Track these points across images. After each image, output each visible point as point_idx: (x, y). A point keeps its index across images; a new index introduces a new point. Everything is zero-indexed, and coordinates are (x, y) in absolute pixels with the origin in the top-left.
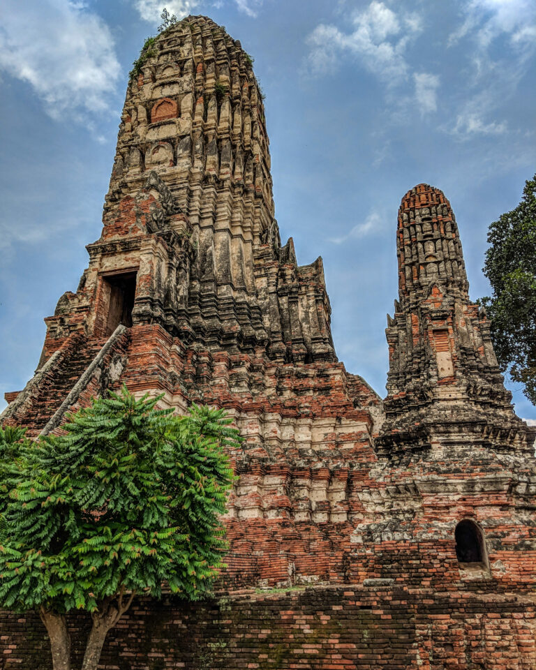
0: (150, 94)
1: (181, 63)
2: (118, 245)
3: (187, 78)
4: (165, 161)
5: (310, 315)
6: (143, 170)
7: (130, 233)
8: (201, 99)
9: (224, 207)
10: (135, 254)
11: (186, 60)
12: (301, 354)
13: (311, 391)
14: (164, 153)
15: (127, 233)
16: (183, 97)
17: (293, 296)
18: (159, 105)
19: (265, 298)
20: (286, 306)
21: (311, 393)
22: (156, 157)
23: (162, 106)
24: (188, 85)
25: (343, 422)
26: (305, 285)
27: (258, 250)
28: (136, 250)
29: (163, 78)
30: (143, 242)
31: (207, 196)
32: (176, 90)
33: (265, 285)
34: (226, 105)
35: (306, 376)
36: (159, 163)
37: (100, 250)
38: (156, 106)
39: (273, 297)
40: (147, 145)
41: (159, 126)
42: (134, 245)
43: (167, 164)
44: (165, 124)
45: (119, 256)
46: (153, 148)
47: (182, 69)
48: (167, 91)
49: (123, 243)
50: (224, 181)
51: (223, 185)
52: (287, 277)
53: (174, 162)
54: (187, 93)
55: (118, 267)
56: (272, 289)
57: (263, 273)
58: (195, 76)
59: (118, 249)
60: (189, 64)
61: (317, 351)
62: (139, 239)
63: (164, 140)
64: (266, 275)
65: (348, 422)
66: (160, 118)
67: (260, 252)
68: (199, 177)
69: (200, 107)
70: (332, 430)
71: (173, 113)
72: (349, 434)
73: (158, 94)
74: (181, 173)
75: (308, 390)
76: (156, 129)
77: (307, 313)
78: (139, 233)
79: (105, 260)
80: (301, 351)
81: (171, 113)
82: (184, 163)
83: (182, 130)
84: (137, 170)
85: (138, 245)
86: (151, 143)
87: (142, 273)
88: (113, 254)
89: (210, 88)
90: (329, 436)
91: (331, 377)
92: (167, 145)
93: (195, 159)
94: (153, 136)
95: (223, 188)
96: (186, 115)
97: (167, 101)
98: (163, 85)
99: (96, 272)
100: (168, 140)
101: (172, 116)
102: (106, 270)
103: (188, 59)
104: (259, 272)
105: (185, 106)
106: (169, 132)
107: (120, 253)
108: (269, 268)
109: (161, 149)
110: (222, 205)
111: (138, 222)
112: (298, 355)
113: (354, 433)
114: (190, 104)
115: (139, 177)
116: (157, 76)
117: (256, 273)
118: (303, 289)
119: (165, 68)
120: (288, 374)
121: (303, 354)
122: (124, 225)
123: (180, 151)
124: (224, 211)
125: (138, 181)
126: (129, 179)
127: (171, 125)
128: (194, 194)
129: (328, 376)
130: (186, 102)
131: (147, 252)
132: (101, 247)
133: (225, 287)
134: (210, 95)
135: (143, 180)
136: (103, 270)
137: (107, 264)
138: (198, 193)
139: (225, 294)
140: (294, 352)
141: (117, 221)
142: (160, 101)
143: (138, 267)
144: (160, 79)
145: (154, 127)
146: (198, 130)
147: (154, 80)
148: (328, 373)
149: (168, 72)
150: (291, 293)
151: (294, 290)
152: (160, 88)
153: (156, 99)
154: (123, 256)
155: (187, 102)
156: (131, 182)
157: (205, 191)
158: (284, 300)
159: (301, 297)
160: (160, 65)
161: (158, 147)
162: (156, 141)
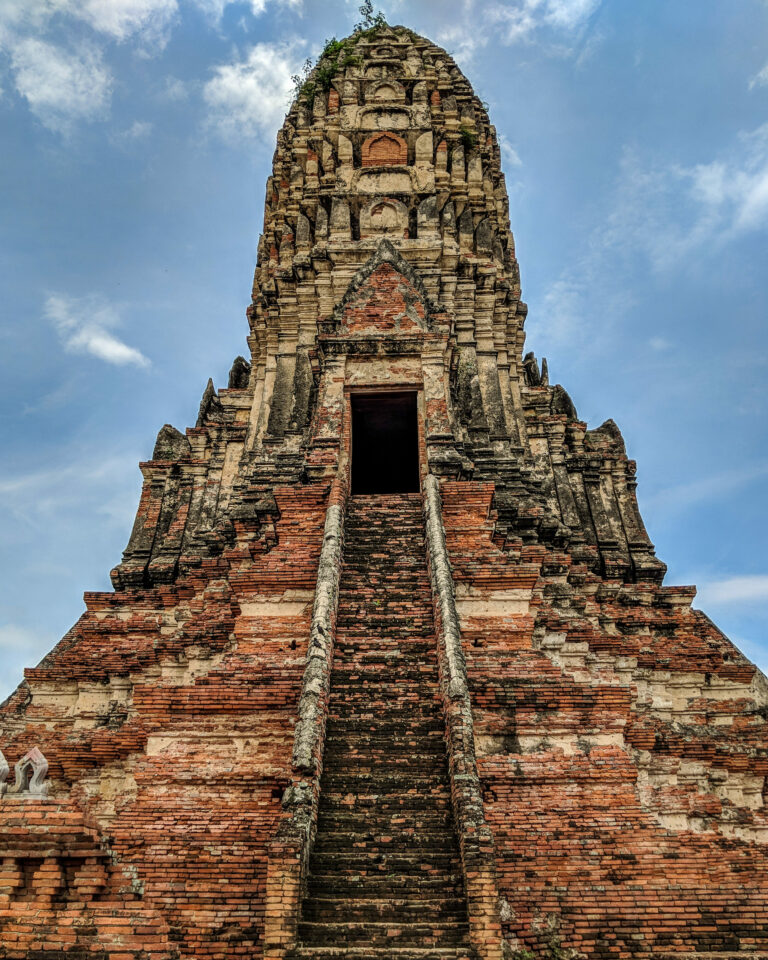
0: (358, 120)
1: (408, 85)
2: (380, 344)
3: (420, 107)
4: (396, 229)
5: (621, 507)
6: (356, 236)
7: (397, 327)
8: (444, 144)
9: (485, 317)
10: (412, 364)
11: (415, 82)
12: (619, 567)
13: (647, 629)
14: (393, 217)
15: (391, 326)
16: (417, 137)
17: (591, 473)
18: (376, 141)
19: (547, 472)
20: (580, 488)
21: (646, 632)
22: (378, 220)
23: (379, 144)
24: (424, 119)
25: (713, 682)
26: (611, 459)
27: (527, 395)
28: (411, 356)
29: (378, 102)
30: (426, 345)
31: (463, 295)
32: (402, 122)
33: (544, 451)
34: (476, 163)
35: (637, 603)
36: (385, 230)
37: (344, 347)
38: (368, 142)
39: (561, 472)
40: (360, 199)
41: (378, 172)
42: (410, 347)
43: (399, 235)
44: (390, 171)
45: (379, 364)
46: (374, 205)
47: (409, 94)
48: (389, 123)
49: (390, 341)
50: (485, 277)
51: (483, 284)
52: (576, 443)
53: (412, 234)
54: (424, 130)
55: (379, 381)
56: (557, 458)
57: (541, 431)
58: (431, 108)
59: (380, 350)
60: (419, 88)
61: (644, 566)
62: (420, 339)
63: (390, 196)
64: (546, 436)
65: (722, 683)
66: (376, 161)
67: (531, 399)
68: (453, 263)
69: (442, 157)
70: (697, 694)
71: (401, 158)
72: (725, 702)
73: (370, 123)
74: (428, 251)
75: (642, 626)
76: (373, 177)
77: (615, 504)
78: (415, 329)
79: (352, 367)
80: (621, 563)
81: (398, 157)
82: (428, 238)
83: (422, 186)
84: (347, 235)
85: (418, 348)
86: (368, 196)
87: (430, 396)
88: (367, 359)
89: (453, 132)
90: (697, 703)
91: (676, 608)
92: (398, 205)
93: (446, 234)
94: (368, 185)
95: (482, 289)
96: (424, 164)
97: (391, 136)
98: (379, 111)
99: (341, 384)
100: (400, 196)
101: (398, 162)
102: (355, 383)
103: (420, 81)
104: (534, 429)
105: (423, 150)
106: (398, 185)
107: (381, 358)
108: (551, 425)
109: (386, 210)
110: (484, 314)
111: (409, 311)
112: (615, 568)
113: (731, 700)
114: (429, 148)
115: (351, 247)
116: (368, 97)
117: (529, 430)
118: (608, 465)
119: (380, 87)
120: (611, 596)
121: (623, 567)
122: (385, 313)
123: (422, 218)
124: (485, 325)
125: (350, 253)
126: (334, 247)
127: (399, 176)
128: (446, 288)
129: (670, 606)
130: (424, 144)
131: (434, 361)
132: (348, 343)
133: (501, 444)
134: (453, 142)
135: (359, 254)
136: (351, 381)
137: (358, 374)
138: (452, 287)
139: (502, 456)
140: (608, 562)
141: (369, 305)
142: (376, 135)
143: (421, 386)
144: (373, 102)
145: (370, 173)
146: (445, 191)
147: (362, 101)
148: (671, 602)
149: (385, 94)
150: (588, 468)
151: (594, 464)
152: (375, 115)
153: (371, 131)
154: (387, 364)
155: (426, 144)
156: (336, 253)
157: (460, 287)
158: (576, 478)
159: (602, 477)
160: (370, 81)
161: (381, 206)
162: (377, 195)
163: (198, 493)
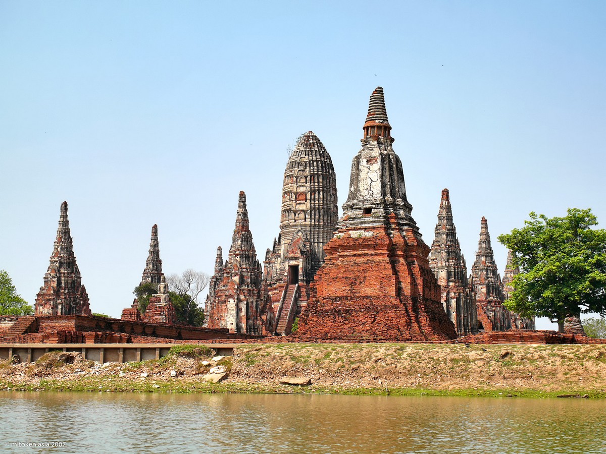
0: (296, 189)
1: (306, 177)
2: (293, 257)
3: (308, 184)
6: (295, 221)
8: (313, 193)
10: (298, 261)
14: (302, 216)
15: (295, 254)
16: (307, 193)
18: (299, 195)
22: (299, 217)
24: (309, 187)
31: (315, 231)
32: (304, 189)
34: (321, 193)
36: (300, 219)
37: (288, 258)
41: (300, 204)
43: (303, 220)
44: (302, 203)
45: (293, 261)
46: (298, 213)
47: (306, 179)
48: (302, 189)
49: (295, 257)
50: (321, 225)
53: (305, 221)
54: (308, 191)
55: (293, 264)
58: (311, 183)
59: (293, 259)
60: (308, 178)
62: (299, 256)
63: (301, 210)
66: (300, 200)
69: (313, 196)
73: (298, 191)
74: (308, 224)
78: (299, 254)
81: (303, 199)
82: (308, 220)
83: (307, 207)
85: (299, 258)
87: (300, 267)
88: (291, 260)
89: (316, 187)
92: (303, 213)
93: (312, 219)
94: (298, 208)
95: (320, 227)
96: (308, 201)
97: (302, 193)
98: (300, 186)
99: (288, 265)
100: (303, 211)
101: (303, 200)
102: (290, 265)
103: (308, 176)
106: (303, 207)
111: (298, 251)
114: (309, 197)
115: (294, 224)
116: (298, 181)
119: (301, 178)
122: (294, 251)
123: (307, 216)
127: (304, 204)
131: (301, 261)
134: (316, 191)
137: (290, 263)
141: (292, 250)
142: (299, 193)
143: (299, 265)
144: (299, 183)
145: (298, 204)
146: (312, 207)
149: (302, 180)
154: (295, 261)
155: (308, 196)
156: (292, 225)
160: (299, 176)
161: (300, 213)
162: (299, 210)
163: (273, 268)
